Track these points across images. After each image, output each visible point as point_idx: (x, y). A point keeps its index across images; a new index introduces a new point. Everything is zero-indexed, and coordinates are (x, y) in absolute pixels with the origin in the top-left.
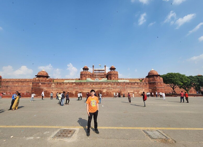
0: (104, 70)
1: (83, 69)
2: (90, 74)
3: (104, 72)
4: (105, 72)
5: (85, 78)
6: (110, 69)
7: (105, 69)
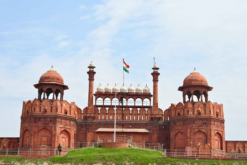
0: (148, 96)
1: (36, 86)
2: (73, 114)
3: (147, 102)
4: (156, 104)
5: (44, 139)
6: (180, 89)
7: (155, 87)
